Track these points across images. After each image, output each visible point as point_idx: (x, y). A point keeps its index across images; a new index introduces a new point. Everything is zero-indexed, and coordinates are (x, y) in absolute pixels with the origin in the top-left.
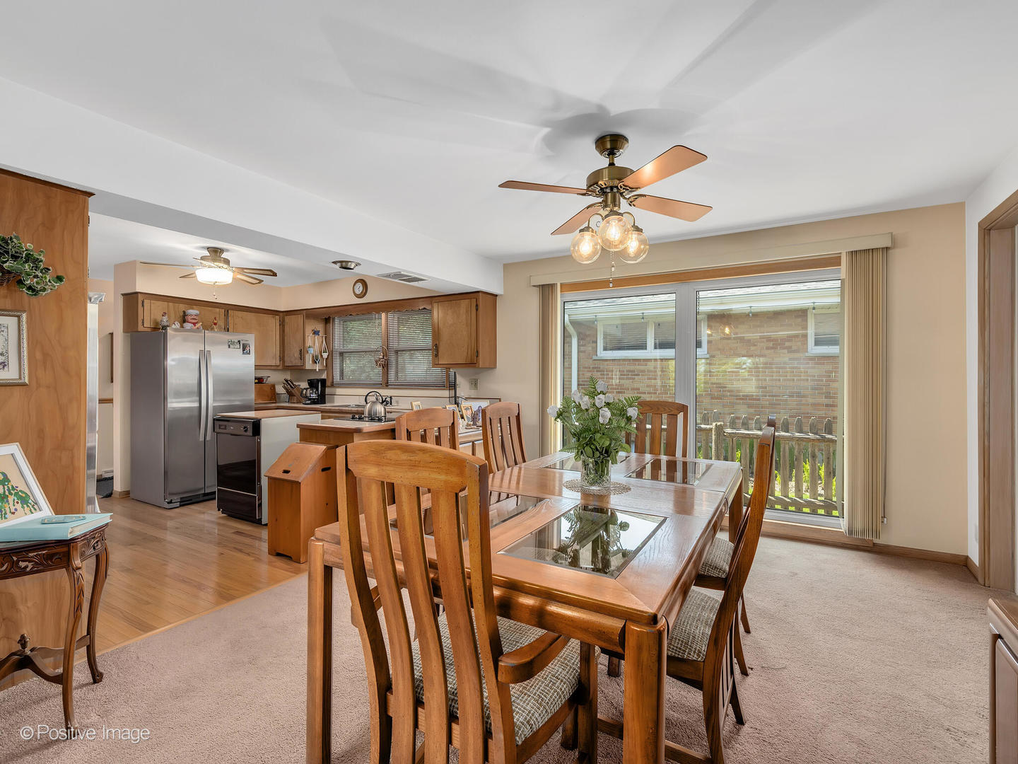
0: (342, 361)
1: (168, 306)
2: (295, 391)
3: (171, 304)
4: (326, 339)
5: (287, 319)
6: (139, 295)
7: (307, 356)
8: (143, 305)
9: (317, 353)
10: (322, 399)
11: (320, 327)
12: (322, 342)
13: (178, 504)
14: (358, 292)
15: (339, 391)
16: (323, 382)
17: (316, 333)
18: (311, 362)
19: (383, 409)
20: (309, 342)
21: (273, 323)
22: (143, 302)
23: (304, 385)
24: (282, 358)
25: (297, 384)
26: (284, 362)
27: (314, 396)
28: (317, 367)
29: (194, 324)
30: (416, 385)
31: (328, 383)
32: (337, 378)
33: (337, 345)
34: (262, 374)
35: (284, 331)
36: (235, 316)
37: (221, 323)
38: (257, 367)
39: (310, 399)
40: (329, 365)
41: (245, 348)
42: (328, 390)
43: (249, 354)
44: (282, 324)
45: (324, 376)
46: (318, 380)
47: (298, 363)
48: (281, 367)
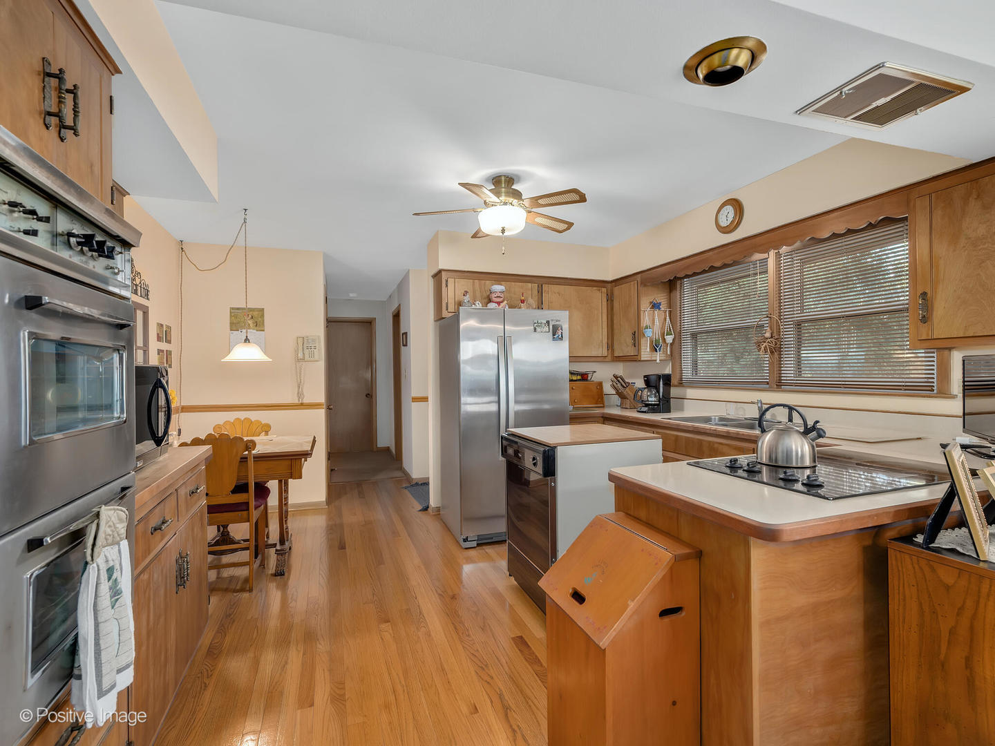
0: (695, 348)
1: (474, 282)
2: (628, 392)
3: (476, 281)
4: (670, 316)
5: (617, 290)
6: (443, 273)
7: (643, 341)
8: (447, 286)
9: (657, 335)
10: (664, 405)
11: (661, 298)
12: (665, 319)
13: (474, 544)
14: (724, 222)
15: (690, 393)
16: (667, 379)
17: (655, 306)
18: (648, 349)
19: (807, 448)
20: (646, 320)
21: (598, 298)
22: (447, 281)
23: (640, 383)
24: (611, 346)
25: (630, 381)
26: (613, 350)
27: (653, 400)
28: (658, 357)
29: (499, 303)
30: (846, 386)
31: (674, 381)
32: (688, 373)
33: (688, 322)
34: (582, 368)
35: (612, 309)
36: (551, 292)
37: (533, 301)
38: (573, 359)
39: (647, 405)
40: (675, 354)
41: (556, 333)
42: (674, 392)
43: (561, 339)
44: (610, 299)
45: (668, 371)
46: (659, 377)
47: (630, 351)
48: (609, 358)
